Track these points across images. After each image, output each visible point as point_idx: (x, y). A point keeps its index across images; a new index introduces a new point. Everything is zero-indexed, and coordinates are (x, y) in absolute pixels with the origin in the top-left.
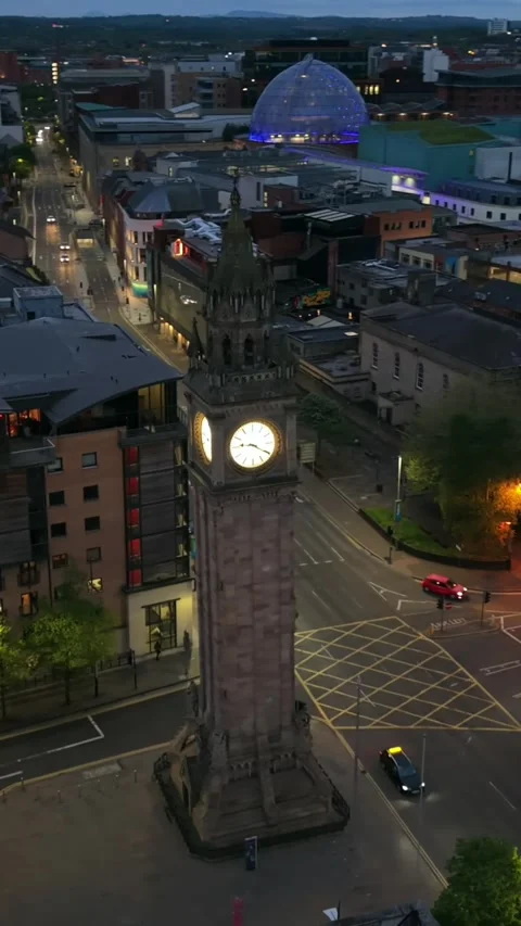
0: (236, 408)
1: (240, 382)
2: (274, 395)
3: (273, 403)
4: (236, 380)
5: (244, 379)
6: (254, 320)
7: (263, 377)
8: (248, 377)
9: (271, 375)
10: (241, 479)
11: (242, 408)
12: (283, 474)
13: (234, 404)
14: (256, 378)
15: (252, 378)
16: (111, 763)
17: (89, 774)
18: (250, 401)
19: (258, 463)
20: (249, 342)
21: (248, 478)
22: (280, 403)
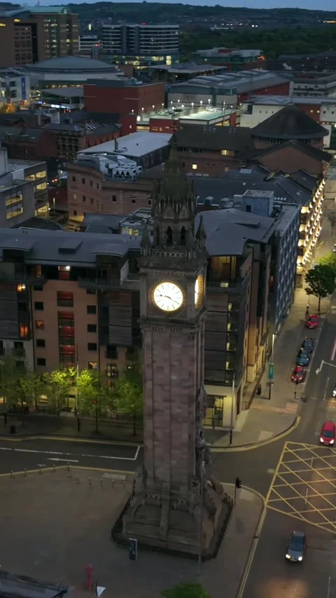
0: (154, 271)
1: (160, 255)
2: (178, 267)
3: (179, 273)
4: (158, 254)
5: (163, 254)
6: (173, 218)
7: (175, 255)
8: (165, 254)
9: (181, 255)
10: (157, 316)
11: (158, 271)
12: (185, 319)
13: (152, 268)
14: (171, 254)
15: (168, 254)
16: (122, 474)
17: (107, 475)
18: (164, 269)
19: (171, 309)
20: (169, 231)
21: (163, 317)
22: (183, 273)
